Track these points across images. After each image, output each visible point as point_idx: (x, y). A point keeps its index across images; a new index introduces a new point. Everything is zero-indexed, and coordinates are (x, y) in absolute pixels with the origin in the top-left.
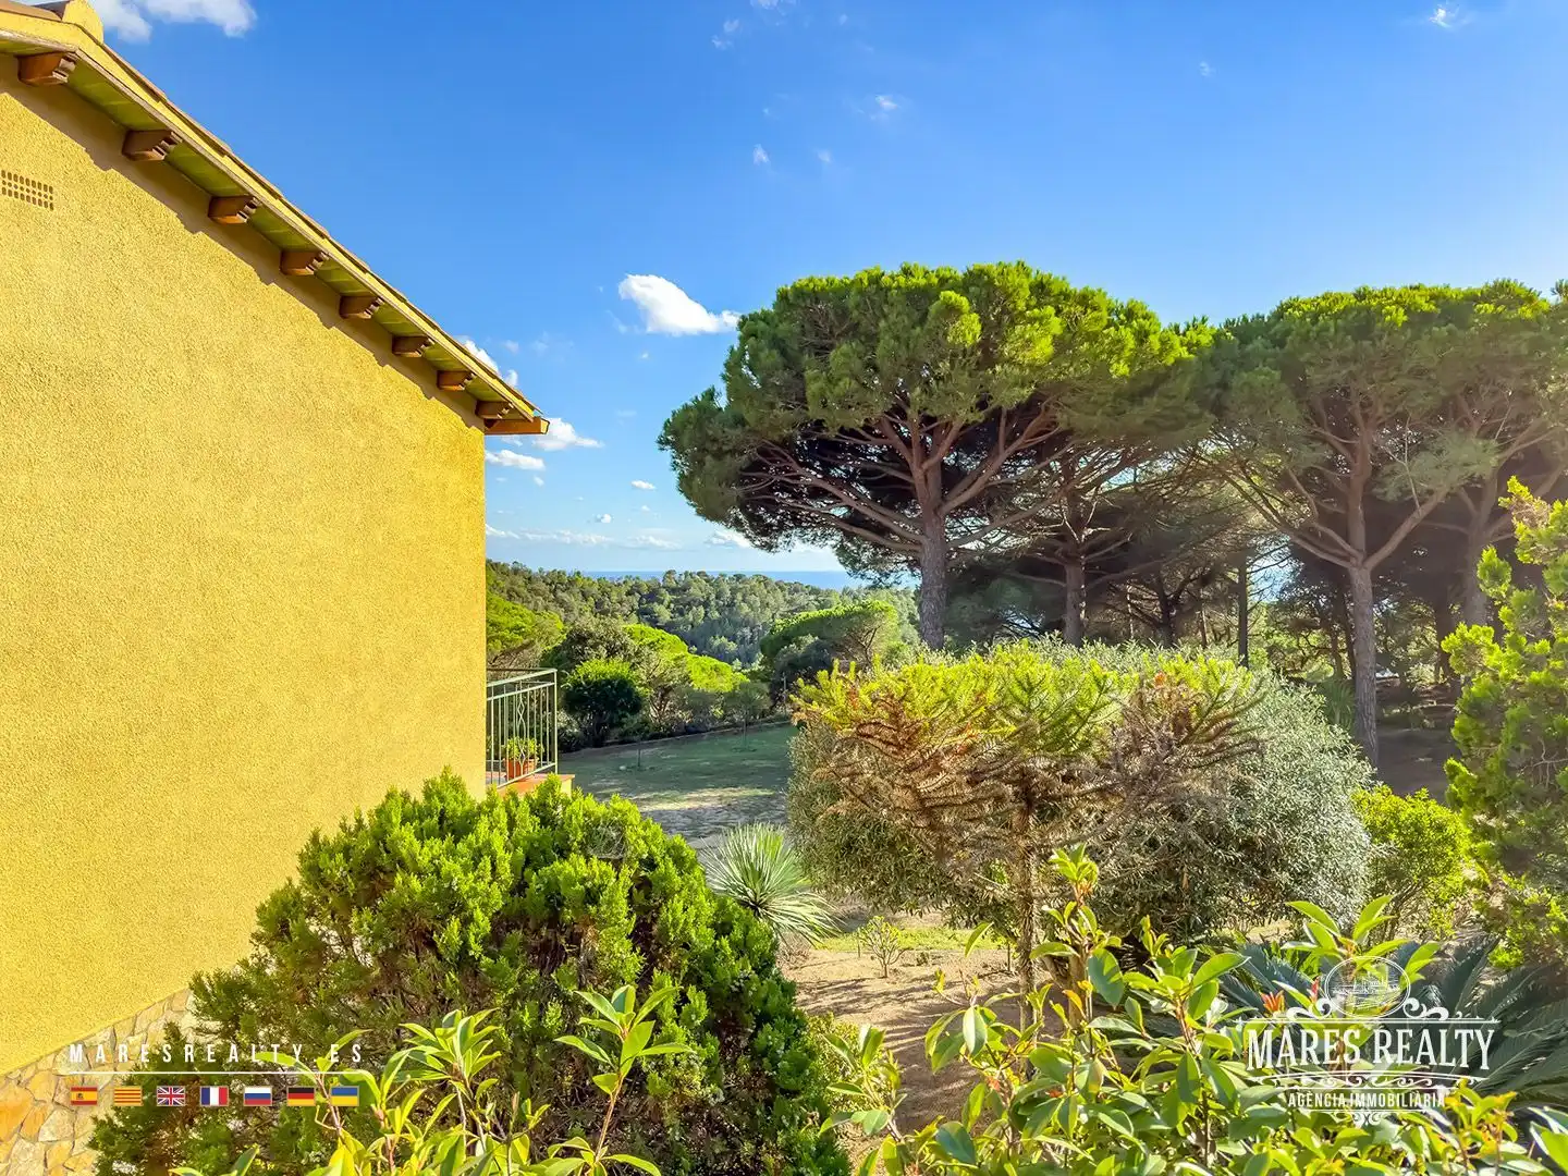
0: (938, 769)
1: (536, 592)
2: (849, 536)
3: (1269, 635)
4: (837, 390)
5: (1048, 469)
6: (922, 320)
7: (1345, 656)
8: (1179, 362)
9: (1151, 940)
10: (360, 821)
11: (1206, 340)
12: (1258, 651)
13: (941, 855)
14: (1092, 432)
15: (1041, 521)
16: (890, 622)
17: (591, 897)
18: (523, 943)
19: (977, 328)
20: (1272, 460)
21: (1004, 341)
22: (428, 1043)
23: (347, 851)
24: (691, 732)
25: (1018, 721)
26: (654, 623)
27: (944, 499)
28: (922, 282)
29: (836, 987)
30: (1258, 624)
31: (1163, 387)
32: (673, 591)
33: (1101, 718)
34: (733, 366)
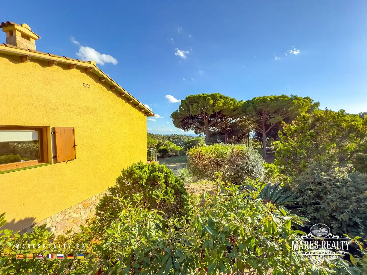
0: (205, 161)
1: (154, 137)
2: (196, 129)
3: (252, 142)
4: (194, 110)
5: (222, 120)
6: (205, 101)
7: (262, 145)
8: (240, 106)
9: (229, 183)
10: (129, 167)
11: (243, 103)
12: (250, 145)
13: (206, 172)
14: (228, 115)
15: (222, 127)
16: (202, 141)
17: (159, 177)
18: (150, 183)
19: (213, 102)
20: (252, 119)
21: (216, 103)
22: (134, 196)
23: (128, 171)
24: (175, 156)
25: (216, 154)
26: (170, 141)
27: (209, 124)
28: (205, 96)
29: (194, 189)
30: (251, 141)
31: (237, 109)
32: (173, 137)
33: (227, 154)
34: (180, 107)
